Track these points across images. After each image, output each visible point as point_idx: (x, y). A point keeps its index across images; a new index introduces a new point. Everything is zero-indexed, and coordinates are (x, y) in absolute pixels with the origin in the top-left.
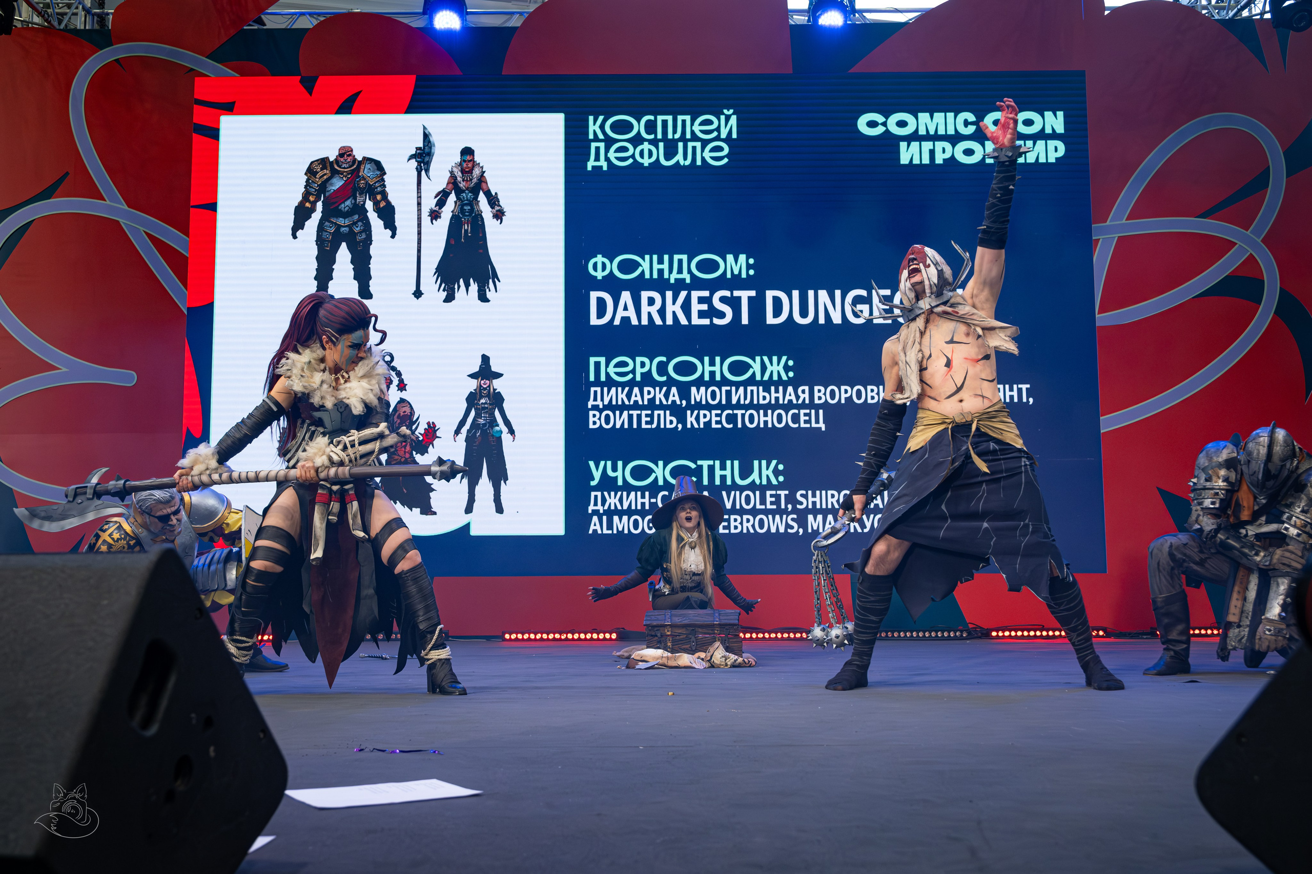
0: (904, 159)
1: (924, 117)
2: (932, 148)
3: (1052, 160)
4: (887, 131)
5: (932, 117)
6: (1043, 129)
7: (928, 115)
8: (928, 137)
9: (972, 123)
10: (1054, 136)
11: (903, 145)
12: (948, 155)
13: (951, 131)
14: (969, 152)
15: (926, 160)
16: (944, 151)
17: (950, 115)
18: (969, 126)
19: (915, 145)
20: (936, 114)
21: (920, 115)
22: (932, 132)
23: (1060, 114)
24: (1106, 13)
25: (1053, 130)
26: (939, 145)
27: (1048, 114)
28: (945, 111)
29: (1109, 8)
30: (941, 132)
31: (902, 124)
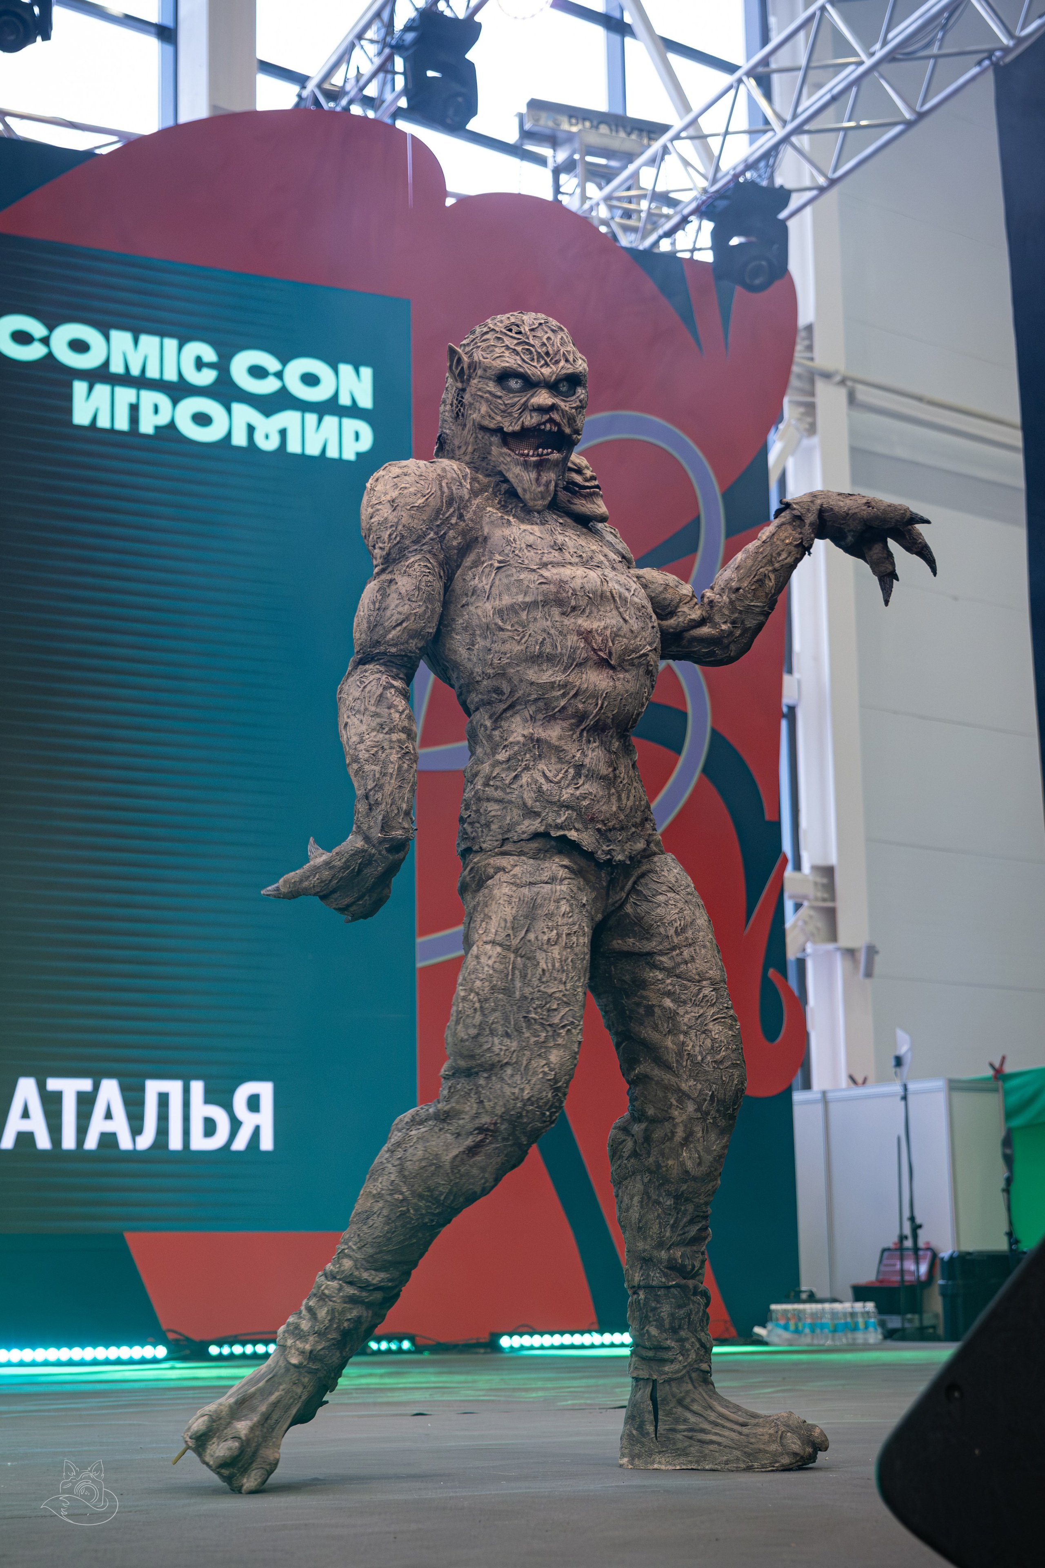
0: (81, 416)
1: (121, 339)
2: (133, 400)
3: (349, 455)
4: (50, 356)
5: (136, 341)
6: (336, 395)
7: (127, 336)
8: (126, 380)
9: (211, 365)
10: (354, 411)
11: (79, 387)
12: (163, 419)
13: (171, 376)
14: (202, 419)
15: (122, 424)
16: (156, 410)
17: (171, 344)
18: (205, 371)
19: (102, 390)
20: (144, 339)
21: (115, 334)
22: (135, 371)
23: (367, 373)
24: (450, 202)
25: (354, 401)
26: (149, 398)
27: (346, 369)
28: (162, 334)
29: (453, 195)
30: (153, 373)
31: (79, 346)
